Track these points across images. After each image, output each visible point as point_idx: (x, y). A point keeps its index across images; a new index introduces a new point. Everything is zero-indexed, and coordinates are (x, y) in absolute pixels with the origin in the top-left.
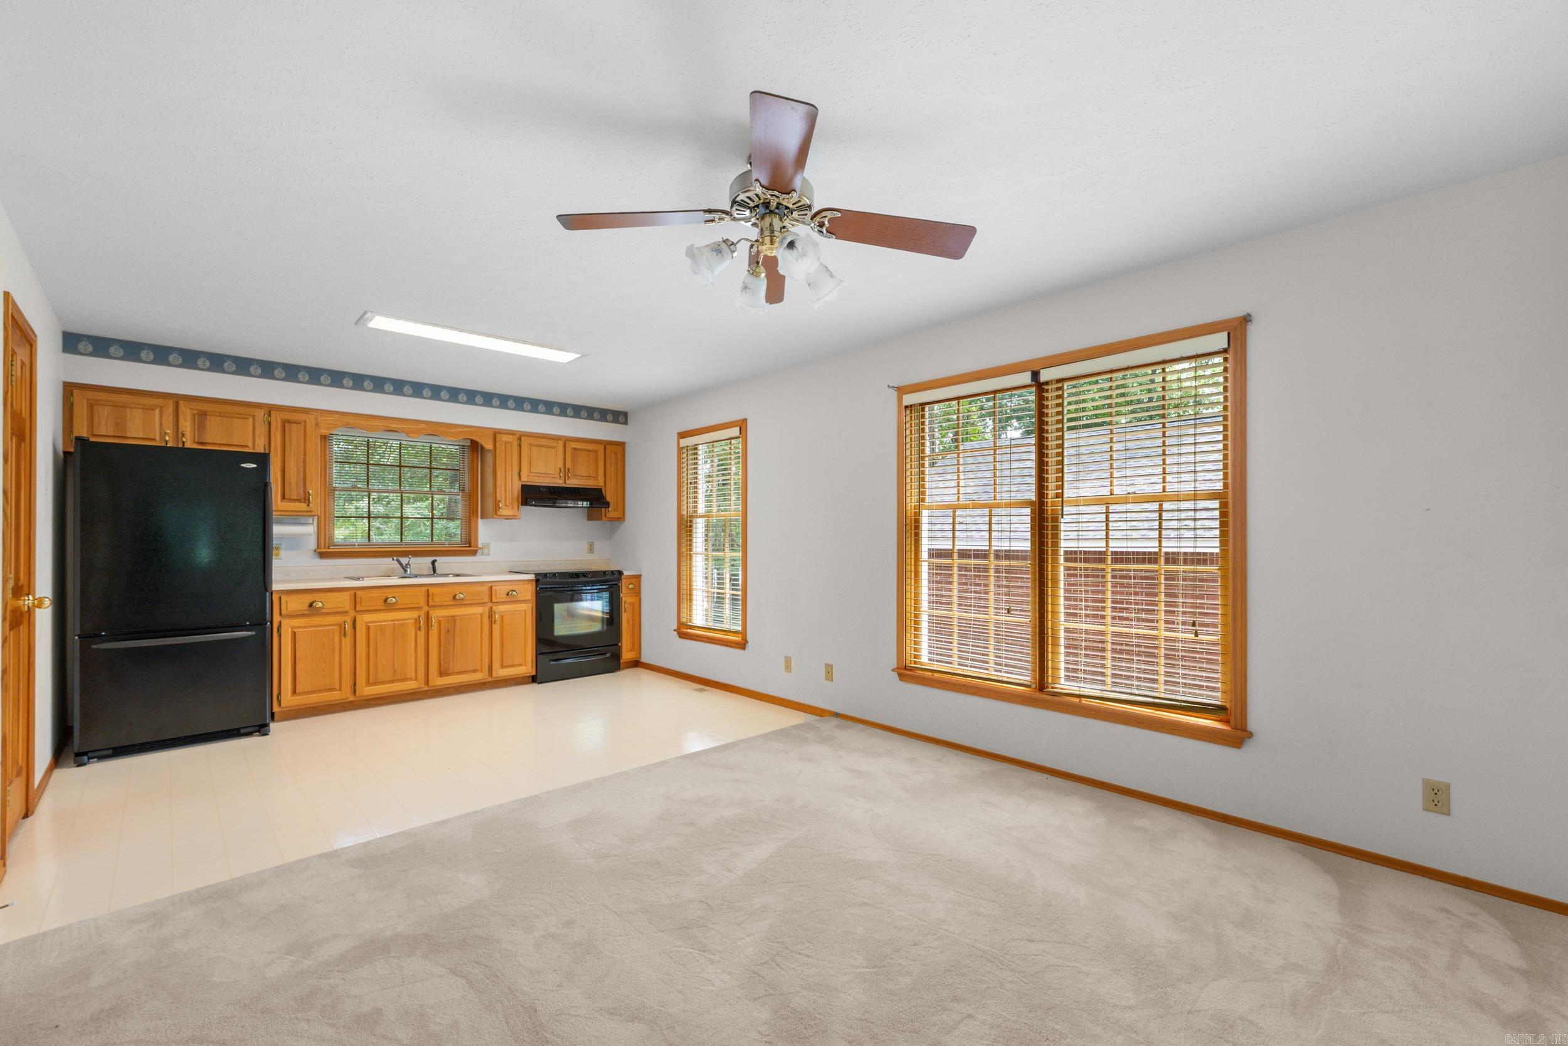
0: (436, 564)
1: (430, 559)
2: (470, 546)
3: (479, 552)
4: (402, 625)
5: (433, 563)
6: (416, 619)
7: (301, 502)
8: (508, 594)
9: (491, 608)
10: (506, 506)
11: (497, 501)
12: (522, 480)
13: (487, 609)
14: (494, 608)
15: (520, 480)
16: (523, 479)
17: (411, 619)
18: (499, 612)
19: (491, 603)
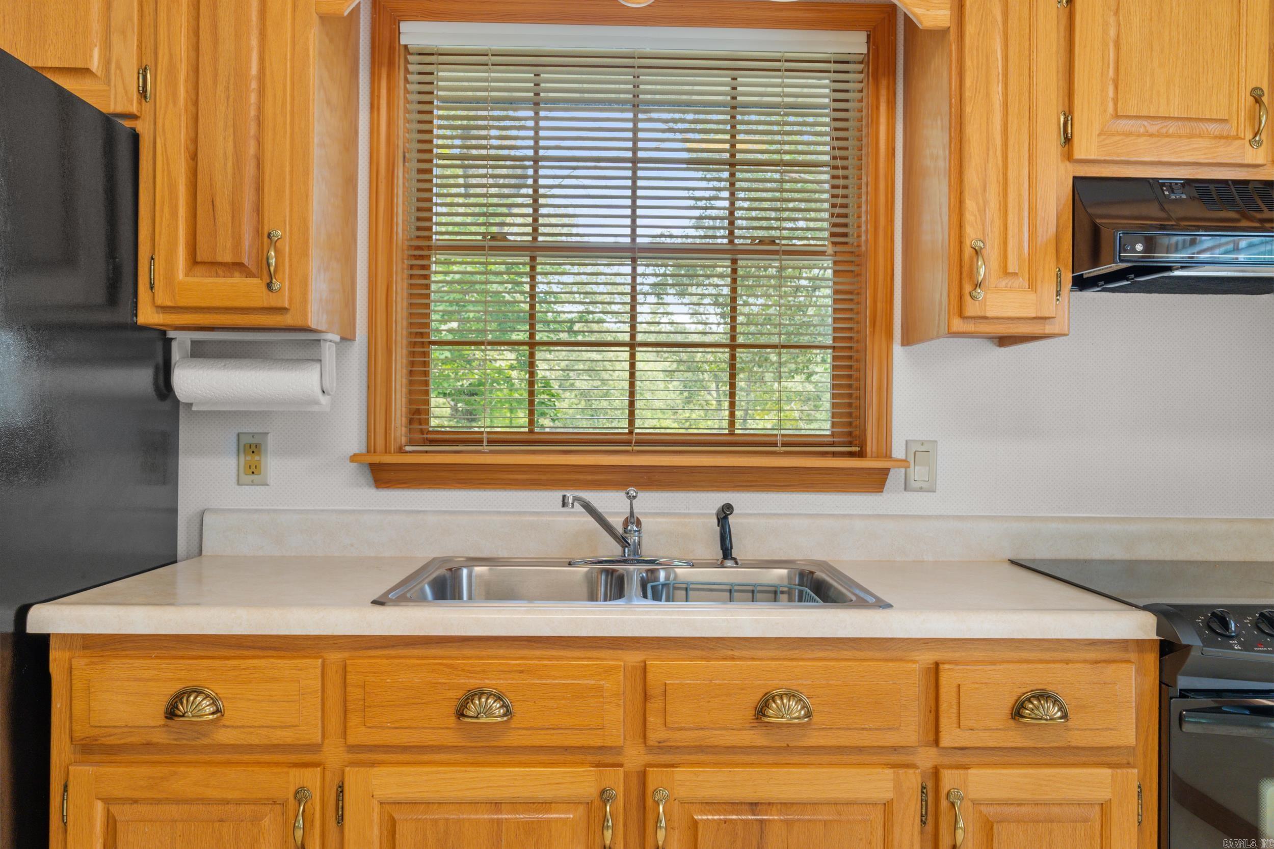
0: (731, 519)
1: (714, 500)
2: (861, 454)
3: (895, 477)
4: (529, 828)
5: (724, 514)
6: (589, 805)
7: (249, 274)
8: (1017, 712)
9: (936, 773)
10: (1006, 273)
11: (968, 252)
12: (1079, 154)
13: (912, 780)
14: (949, 779)
15: (1069, 156)
16: (1081, 150)
17: (570, 803)
18: (975, 803)
19: (933, 751)
